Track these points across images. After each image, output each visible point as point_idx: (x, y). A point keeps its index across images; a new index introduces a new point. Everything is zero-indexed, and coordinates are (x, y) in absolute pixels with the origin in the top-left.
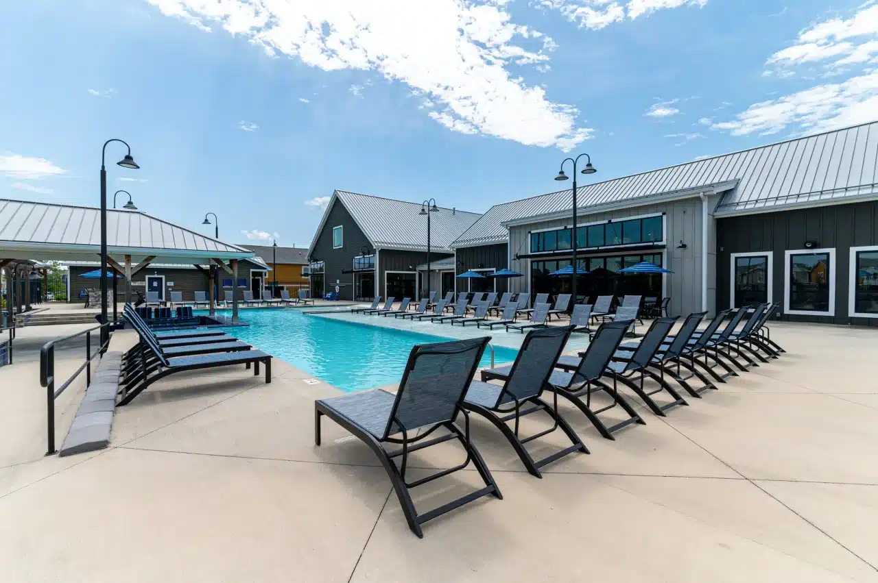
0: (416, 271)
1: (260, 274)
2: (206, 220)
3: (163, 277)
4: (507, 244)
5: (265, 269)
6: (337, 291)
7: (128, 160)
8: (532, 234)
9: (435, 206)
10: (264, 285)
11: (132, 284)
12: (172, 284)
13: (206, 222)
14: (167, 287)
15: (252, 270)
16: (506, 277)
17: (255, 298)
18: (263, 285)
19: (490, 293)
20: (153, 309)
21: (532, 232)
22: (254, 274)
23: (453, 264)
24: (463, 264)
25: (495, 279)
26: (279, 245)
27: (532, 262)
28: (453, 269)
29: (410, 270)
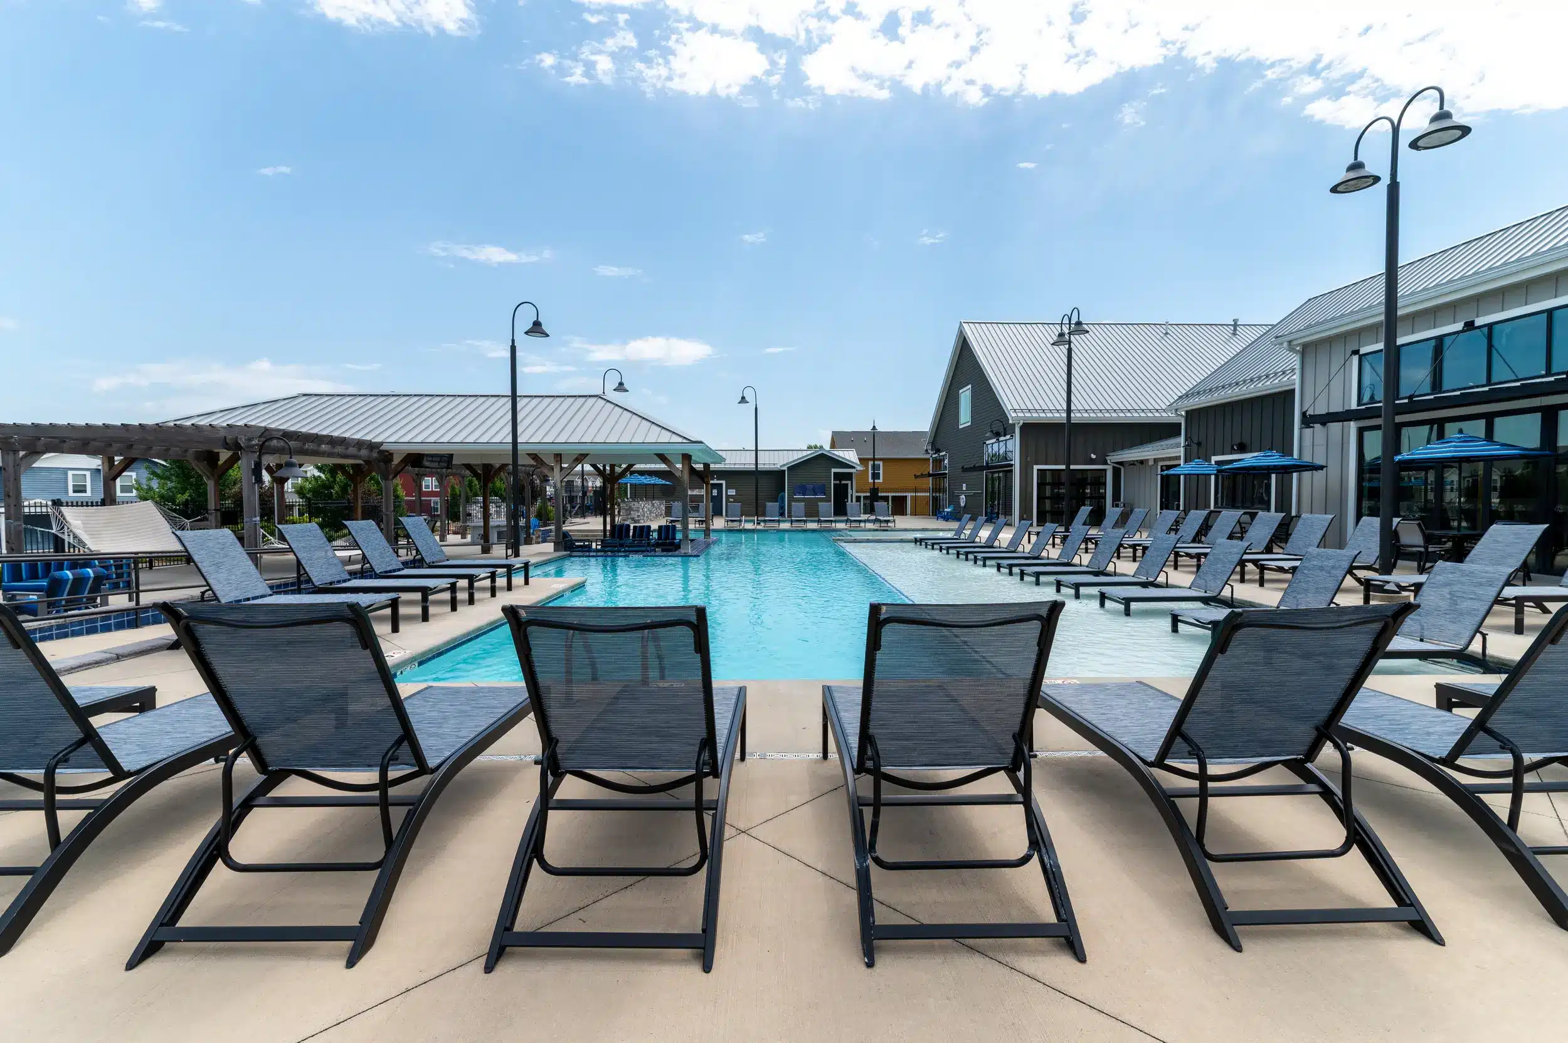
0: (1105, 463)
1: (849, 476)
2: (743, 398)
3: (723, 482)
4: (1293, 391)
5: (854, 468)
6: (962, 504)
7: (537, 328)
8: (1361, 358)
9: (1079, 323)
10: (855, 494)
11: (690, 493)
12: (732, 492)
13: (743, 400)
14: (728, 497)
15: (833, 470)
16: (1285, 471)
17: (836, 514)
18: (853, 493)
19: (1261, 513)
20: (632, 526)
21: (1363, 351)
22: (837, 476)
23: (1178, 445)
24: (1199, 444)
25: (1273, 476)
26: (880, 429)
27: (1361, 432)
28: (1178, 458)
29: (1092, 462)
